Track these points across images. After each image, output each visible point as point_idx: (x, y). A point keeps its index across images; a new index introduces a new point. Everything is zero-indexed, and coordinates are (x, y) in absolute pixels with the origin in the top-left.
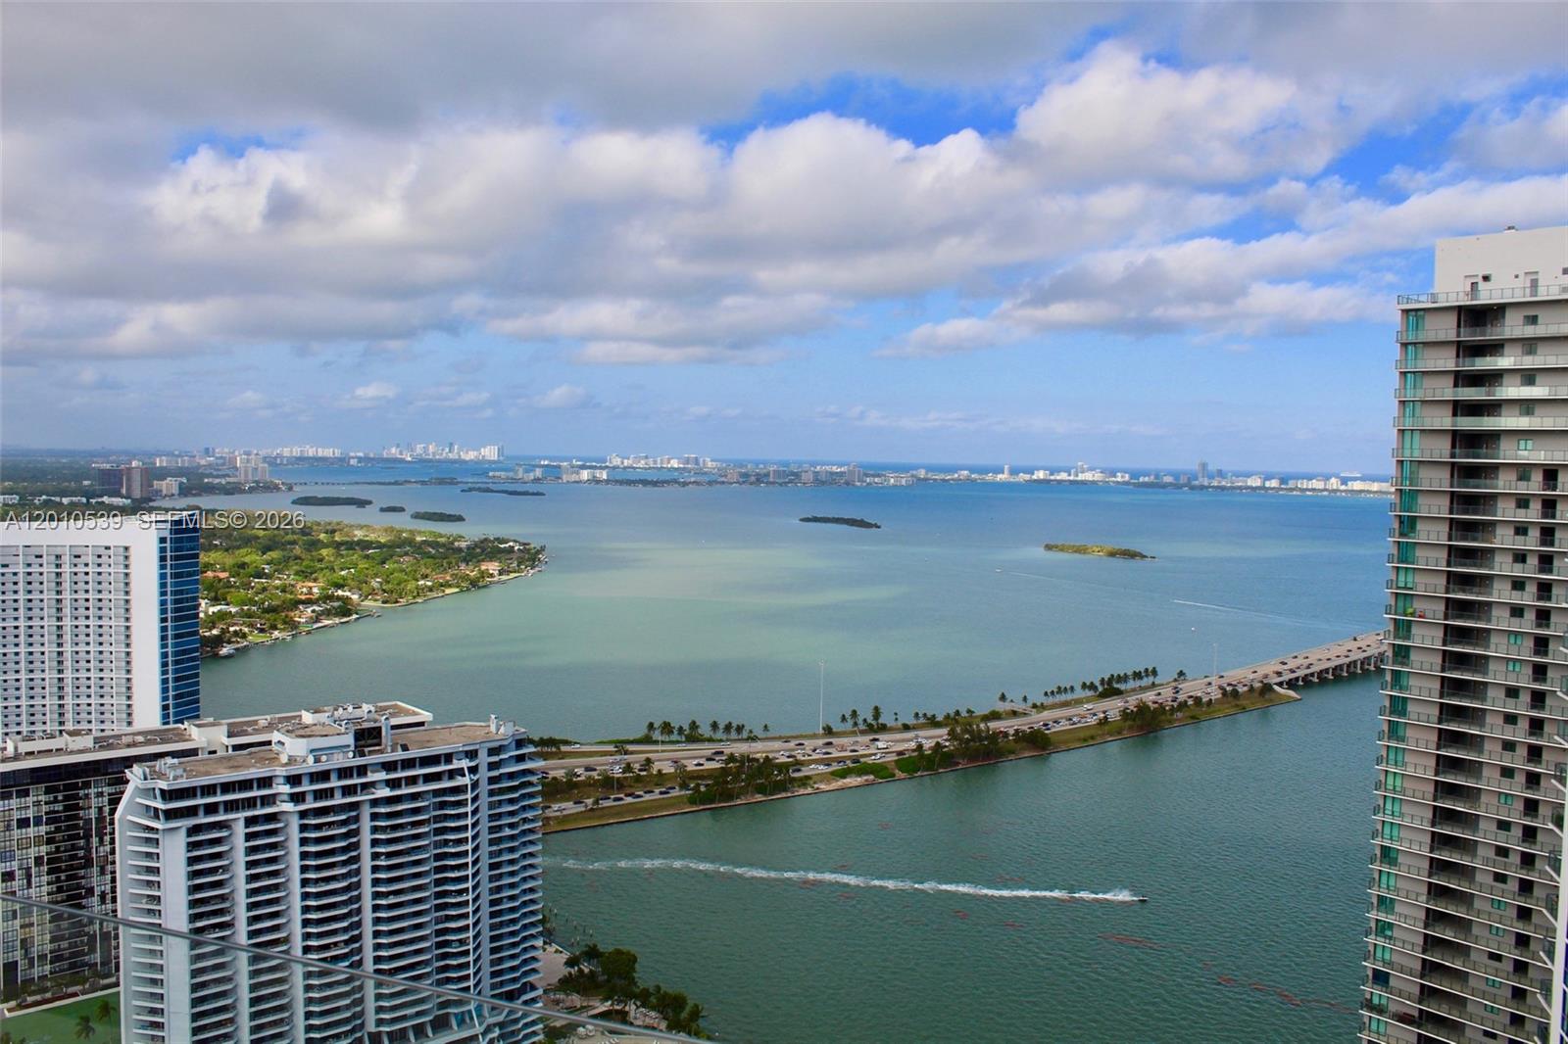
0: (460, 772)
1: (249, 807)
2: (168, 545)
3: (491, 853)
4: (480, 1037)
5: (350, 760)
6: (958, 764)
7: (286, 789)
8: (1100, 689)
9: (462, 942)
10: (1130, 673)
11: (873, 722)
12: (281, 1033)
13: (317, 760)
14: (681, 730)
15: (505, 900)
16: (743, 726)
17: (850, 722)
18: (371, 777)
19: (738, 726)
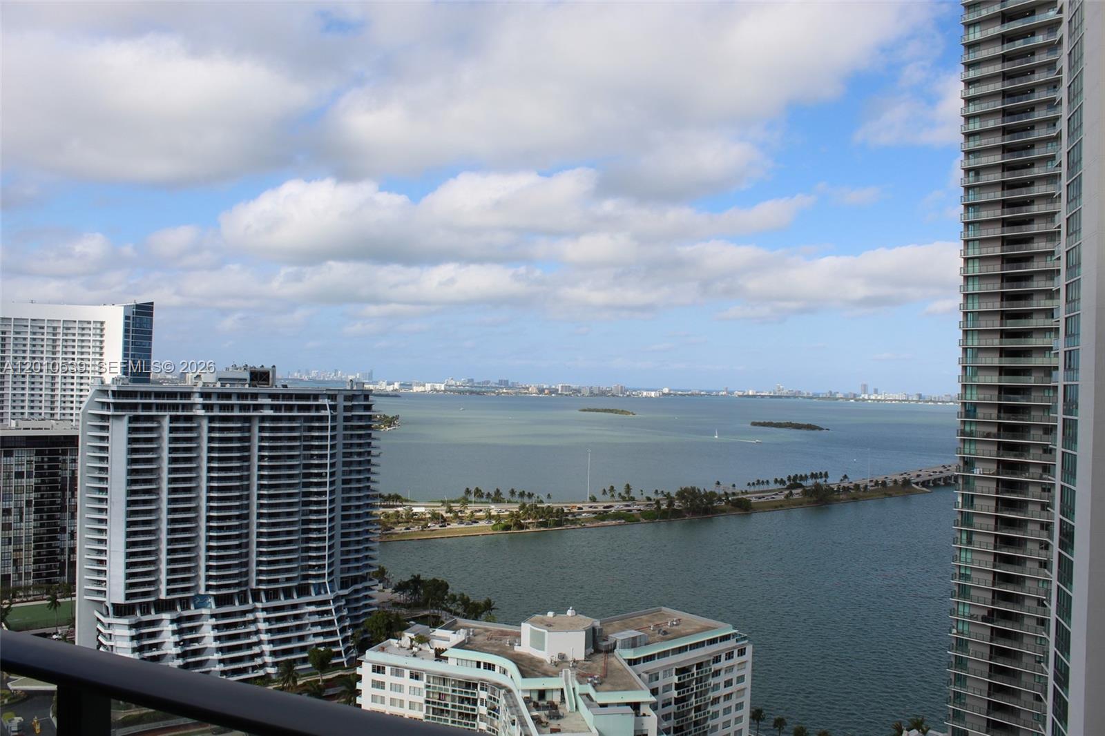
0: (323, 407)
1: (174, 409)
4: (331, 601)
5: (246, 388)
6: (685, 516)
7: (200, 400)
8: (788, 483)
9: (319, 530)
10: (809, 474)
11: (626, 495)
12: (190, 558)
13: (223, 385)
14: (489, 495)
15: (352, 508)
16: (533, 494)
17: (609, 495)
18: (260, 401)
19: (529, 493)
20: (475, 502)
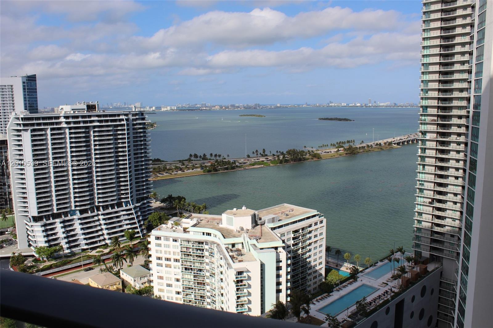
0: (123, 120)
1: (52, 125)
2: (26, 84)
3: (134, 149)
4: (133, 209)
5: (86, 113)
6: (291, 162)
7: (64, 120)
8: (337, 146)
9: (125, 177)
11: (263, 154)
13: (74, 112)
14: (200, 157)
15: (139, 166)
16: (221, 155)
17: (256, 154)
18: (92, 119)
19: (219, 155)
20: (194, 160)
